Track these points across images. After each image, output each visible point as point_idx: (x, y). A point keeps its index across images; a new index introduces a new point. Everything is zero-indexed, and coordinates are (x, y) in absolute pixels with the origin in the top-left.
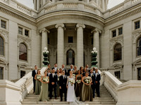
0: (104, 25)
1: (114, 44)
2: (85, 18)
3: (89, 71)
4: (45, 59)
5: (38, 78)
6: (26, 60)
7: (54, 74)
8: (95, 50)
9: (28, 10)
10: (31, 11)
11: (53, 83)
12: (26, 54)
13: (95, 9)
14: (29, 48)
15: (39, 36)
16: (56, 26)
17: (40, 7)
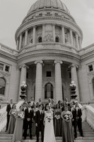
0: (81, 61)
1: (92, 77)
2: (62, 55)
3: (69, 105)
4: (23, 93)
5: (13, 113)
6: (3, 94)
7: (30, 109)
8: (74, 83)
9: (11, 50)
10: (13, 50)
11: (29, 119)
12: (4, 88)
13: (70, 48)
14: (8, 82)
15: (18, 71)
16: (35, 63)
17: (22, 47)
